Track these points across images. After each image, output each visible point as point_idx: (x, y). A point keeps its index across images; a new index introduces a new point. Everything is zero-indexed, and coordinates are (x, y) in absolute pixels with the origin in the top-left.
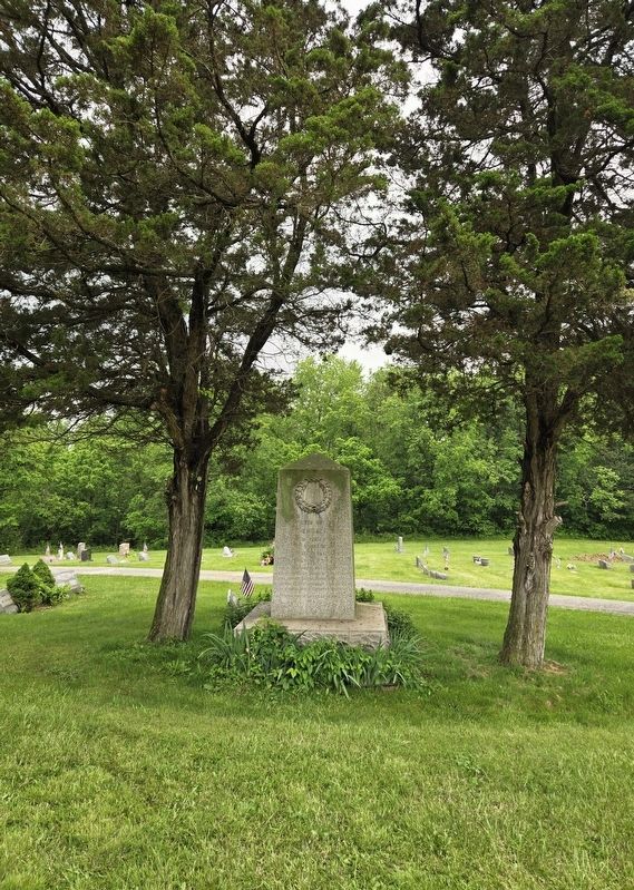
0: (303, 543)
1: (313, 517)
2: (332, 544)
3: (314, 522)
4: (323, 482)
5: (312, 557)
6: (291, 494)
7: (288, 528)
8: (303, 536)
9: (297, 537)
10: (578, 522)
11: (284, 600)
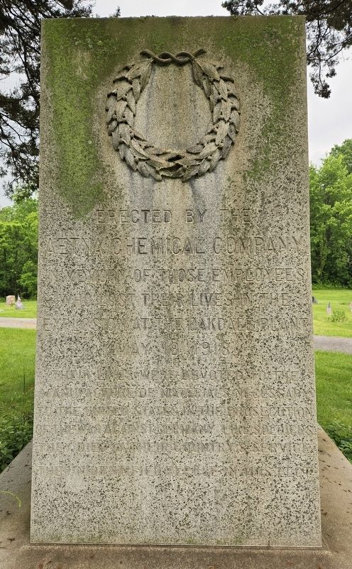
0: (140, 288)
1: (170, 194)
2: (241, 290)
3: (178, 213)
4: (207, 63)
5: (170, 335)
6: (89, 109)
7: (82, 234)
8: (136, 262)
9: (117, 268)
10: (341, 278)
11: (75, 483)
